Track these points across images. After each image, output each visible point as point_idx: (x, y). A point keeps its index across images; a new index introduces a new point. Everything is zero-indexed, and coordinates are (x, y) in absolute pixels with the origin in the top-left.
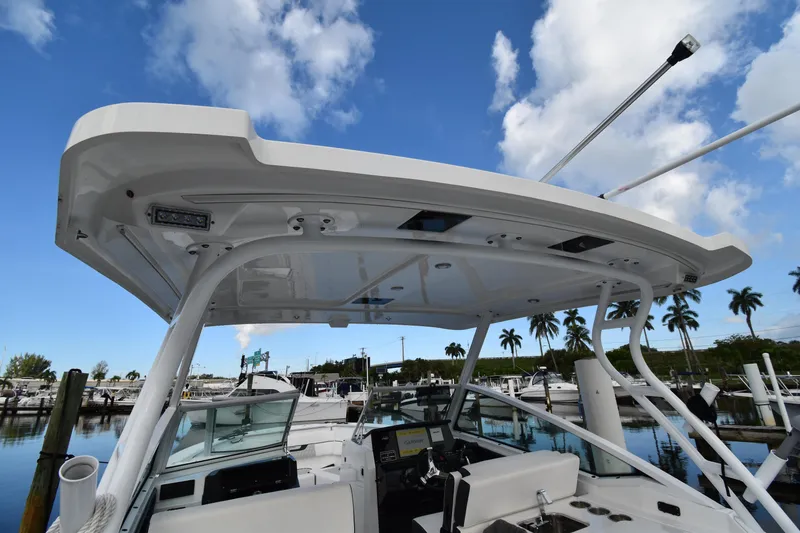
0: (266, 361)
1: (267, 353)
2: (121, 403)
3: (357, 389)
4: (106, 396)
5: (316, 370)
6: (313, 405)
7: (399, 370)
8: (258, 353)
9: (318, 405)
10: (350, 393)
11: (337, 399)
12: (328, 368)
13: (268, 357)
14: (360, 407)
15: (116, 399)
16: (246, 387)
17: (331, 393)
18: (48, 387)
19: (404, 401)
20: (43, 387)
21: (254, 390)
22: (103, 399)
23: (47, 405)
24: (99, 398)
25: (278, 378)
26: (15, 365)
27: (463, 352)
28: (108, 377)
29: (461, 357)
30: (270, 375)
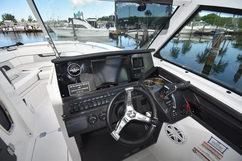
0: (82, 15)
1: (82, 12)
2: (38, 29)
3: (112, 26)
4: (32, 27)
5: (100, 19)
6: (97, 31)
7: (128, 20)
8: (79, 12)
9: (99, 31)
10: (110, 28)
11: (106, 29)
12: (103, 19)
13: (83, 14)
14: (113, 33)
15: (36, 28)
16: (71, 24)
17: (104, 27)
18: (16, 25)
19: (129, 31)
20: (15, 25)
21: (75, 25)
22: (31, 28)
23: (15, 30)
24: (30, 28)
25: (83, 21)
26: (4, 18)
27: (151, 14)
28: (33, 21)
29: (150, 16)
30: (79, 19)
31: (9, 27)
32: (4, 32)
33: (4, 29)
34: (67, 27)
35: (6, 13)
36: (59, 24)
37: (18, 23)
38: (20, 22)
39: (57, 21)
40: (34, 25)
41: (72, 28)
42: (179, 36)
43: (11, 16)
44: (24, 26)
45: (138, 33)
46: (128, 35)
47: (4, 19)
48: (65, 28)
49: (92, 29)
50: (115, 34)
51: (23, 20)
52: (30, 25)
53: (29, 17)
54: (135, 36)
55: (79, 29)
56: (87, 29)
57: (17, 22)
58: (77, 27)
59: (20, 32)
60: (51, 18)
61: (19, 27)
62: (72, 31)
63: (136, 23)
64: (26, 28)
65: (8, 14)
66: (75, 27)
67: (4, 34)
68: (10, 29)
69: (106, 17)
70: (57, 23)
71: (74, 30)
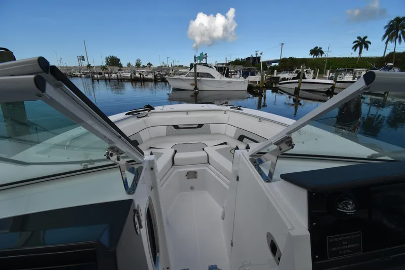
0: (206, 58)
1: (206, 54)
2: (146, 77)
3: (254, 74)
4: (140, 74)
5: (231, 63)
6: (229, 82)
7: (277, 64)
8: (201, 54)
9: (231, 82)
10: (250, 76)
11: (242, 79)
12: (237, 63)
13: (206, 56)
14: (255, 85)
15: (144, 75)
16: (194, 71)
17: (238, 76)
18: (121, 70)
19: (282, 82)
20: (119, 70)
21: (198, 73)
22: (139, 76)
23: (119, 77)
24: (137, 75)
25: (210, 67)
26: (108, 61)
27: (322, 53)
28: (141, 66)
29: (320, 57)
30: (206, 65)
31: (112, 73)
32: (106, 80)
33: (107, 75)
34: (186, 76)
35: (111, 56)
36: (173, 70)
37: (123, 69)
38: (125, 67)
39: (170, 66)
40: (143, 72)
41: (193, 78)
42: (386, 95)
43: (116, 58)
44: (131, 72)
45: (299, 87)
46: (280, 88)
47: (108, 64)
48: (183, 77)
49: (221, 80)
50: (258, 88)
51: (129, 65)
52: (137, 71)
53: (138, 60)
54: (294, 90)
55: (203, 79)
56: (214, 79)
57: (122, 67)
58: (201, 77)
59: (124, 81)
60: (163, 63)
61: (125, 74)
62: (193, 82)
63: (296, 70)
64: (133, 75)
65: (113, 57)
66: (198, 76)
67: (106, 81)
68: (114, 76)
69: (242, 59)
70: (171, 69)
71: (196, 80)
